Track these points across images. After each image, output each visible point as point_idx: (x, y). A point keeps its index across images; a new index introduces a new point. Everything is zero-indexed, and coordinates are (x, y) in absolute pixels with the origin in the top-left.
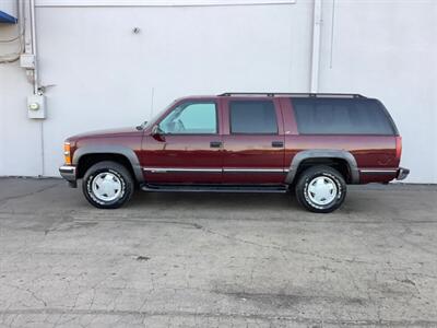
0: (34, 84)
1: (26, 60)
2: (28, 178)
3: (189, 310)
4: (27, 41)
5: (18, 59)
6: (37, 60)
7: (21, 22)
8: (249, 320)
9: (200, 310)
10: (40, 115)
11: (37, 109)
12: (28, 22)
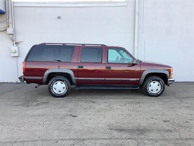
0: (13, 41)
1: (10, 31)
2: (11, 83)
3: (102, 137)
4: (10, 22)
5: (6, 29)
6: (15, 31)
7: (7, 13)
8: (128, 140)
9: (106, 137)
10: (16, 55)
11: (15, 52)
12: (10, 13)
